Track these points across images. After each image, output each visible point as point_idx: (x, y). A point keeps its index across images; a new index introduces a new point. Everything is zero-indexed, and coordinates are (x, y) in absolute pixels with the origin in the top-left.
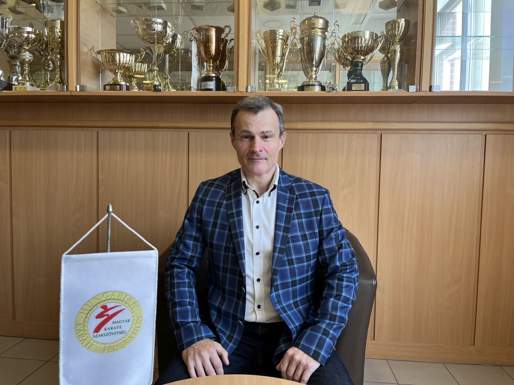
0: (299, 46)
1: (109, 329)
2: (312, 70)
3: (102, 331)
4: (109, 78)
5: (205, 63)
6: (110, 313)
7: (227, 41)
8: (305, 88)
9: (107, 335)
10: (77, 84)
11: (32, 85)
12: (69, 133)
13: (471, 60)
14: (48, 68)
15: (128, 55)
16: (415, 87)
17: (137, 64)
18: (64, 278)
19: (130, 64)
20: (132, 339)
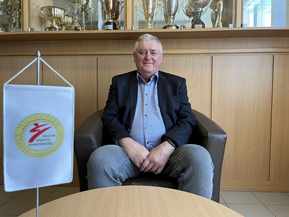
1: (40, 140)
2: (170, 18)
3: (35, 142)
4: (49, 24)
5: (106, 15)
6: (41, 129)
7: (119, 3)
8: (167, 27)
9: (39, 144)
10: (29, 27)
11: (2, 30)
14: (12, 21)
15: (60, 10)
16: (232, 25)
17: (65, 17)
18: (5, 101)
19: (61, 16)
20: (57, 149)
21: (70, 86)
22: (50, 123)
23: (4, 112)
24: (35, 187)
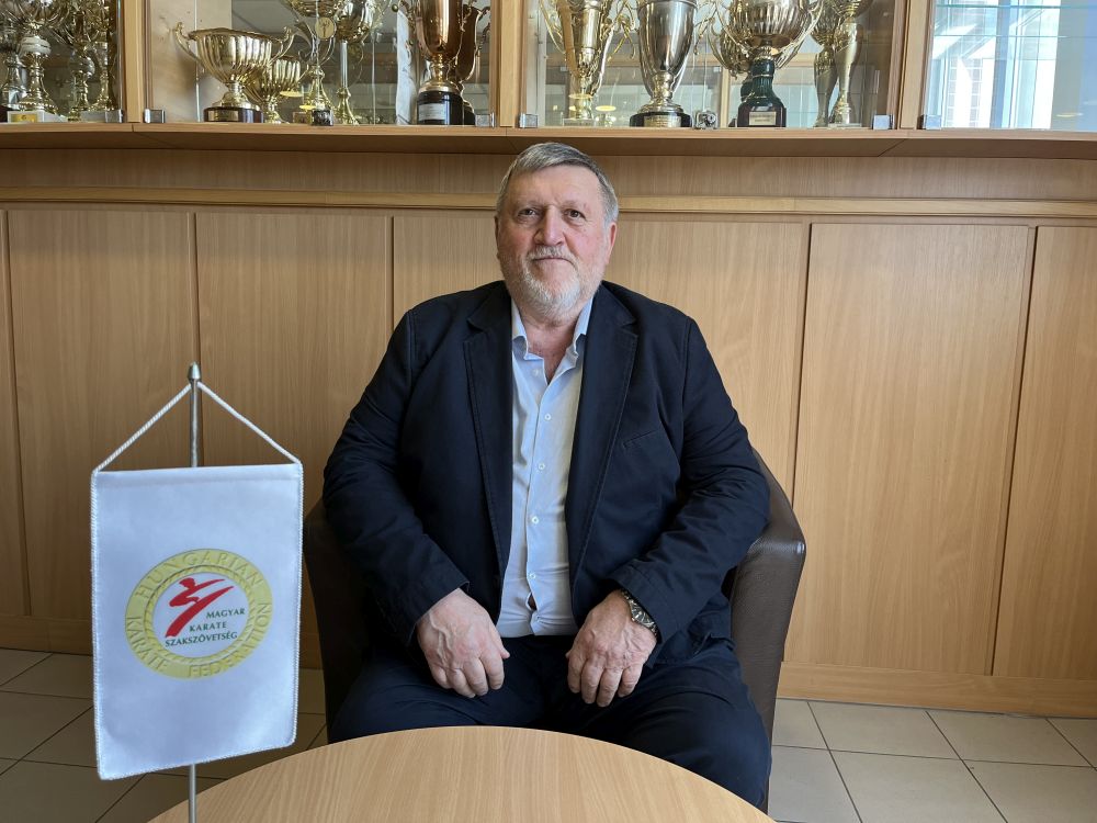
0: (636, 24)
1: (199, 628)
2: (662, 81)
3: (185, 633)
4: (217, 93)
5: (428, 63)
6: (201, 594)
7: (475, 12)
8: (646, 121)
9: (196, 640)
10: (146, 107)
11: (50, 110)
12: (132, 216)
13: (1017, 62)
14: (85, 72)
15: (257, 41)
16: (886, 118)
17: (278, 62)
18: (98, 520)
19: (262, 62)
20: (250, 649)
21: (288, 461)
22: (230, 575)
23: (95, 553)
24: (185, 764)
